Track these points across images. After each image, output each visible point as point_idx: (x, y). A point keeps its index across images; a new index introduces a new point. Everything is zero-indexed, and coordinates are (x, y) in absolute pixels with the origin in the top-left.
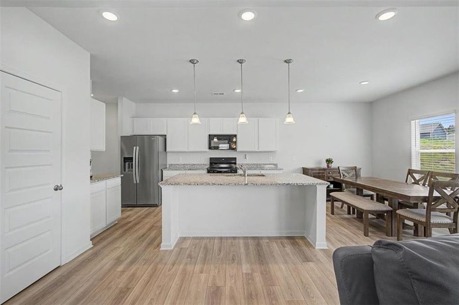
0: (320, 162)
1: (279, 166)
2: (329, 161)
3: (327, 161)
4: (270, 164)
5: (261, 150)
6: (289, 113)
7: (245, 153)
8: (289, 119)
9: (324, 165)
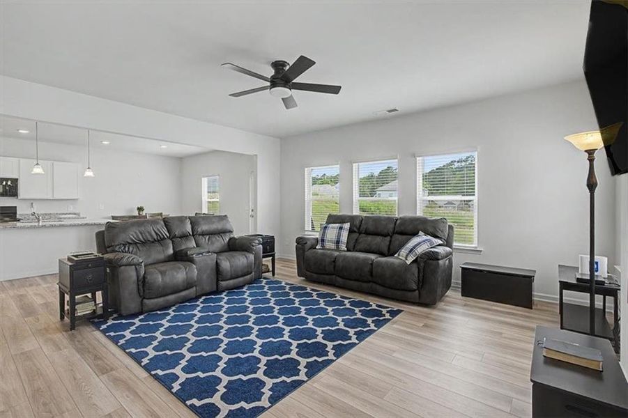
0: (131, 210)
1: (81, 216)
2: (140, 209)
3: (138, 209)
4: (70, 214)
5: (56, 197)
6: (89, 168)
7: (32, 202)
8: (89, 173)
9: (136, 213)
